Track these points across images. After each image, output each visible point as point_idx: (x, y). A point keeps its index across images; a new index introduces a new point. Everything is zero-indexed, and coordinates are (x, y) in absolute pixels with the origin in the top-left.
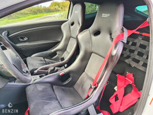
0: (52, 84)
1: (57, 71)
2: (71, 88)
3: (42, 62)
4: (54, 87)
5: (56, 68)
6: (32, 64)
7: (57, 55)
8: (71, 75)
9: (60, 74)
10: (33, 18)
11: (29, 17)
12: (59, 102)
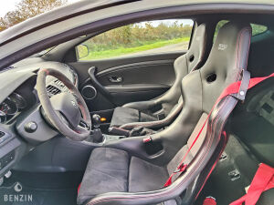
0: (130, 153)
1: (145, 134)
2: (162, 168)
3: (133, 118)
4: (133, 158)
5: (144, 130)
6: (117, 118)
7: (162, 110)
8: (164, 145)
9: (144, 140)
10: (164, 45)
11: (157, 44)
12: (128, 183)
